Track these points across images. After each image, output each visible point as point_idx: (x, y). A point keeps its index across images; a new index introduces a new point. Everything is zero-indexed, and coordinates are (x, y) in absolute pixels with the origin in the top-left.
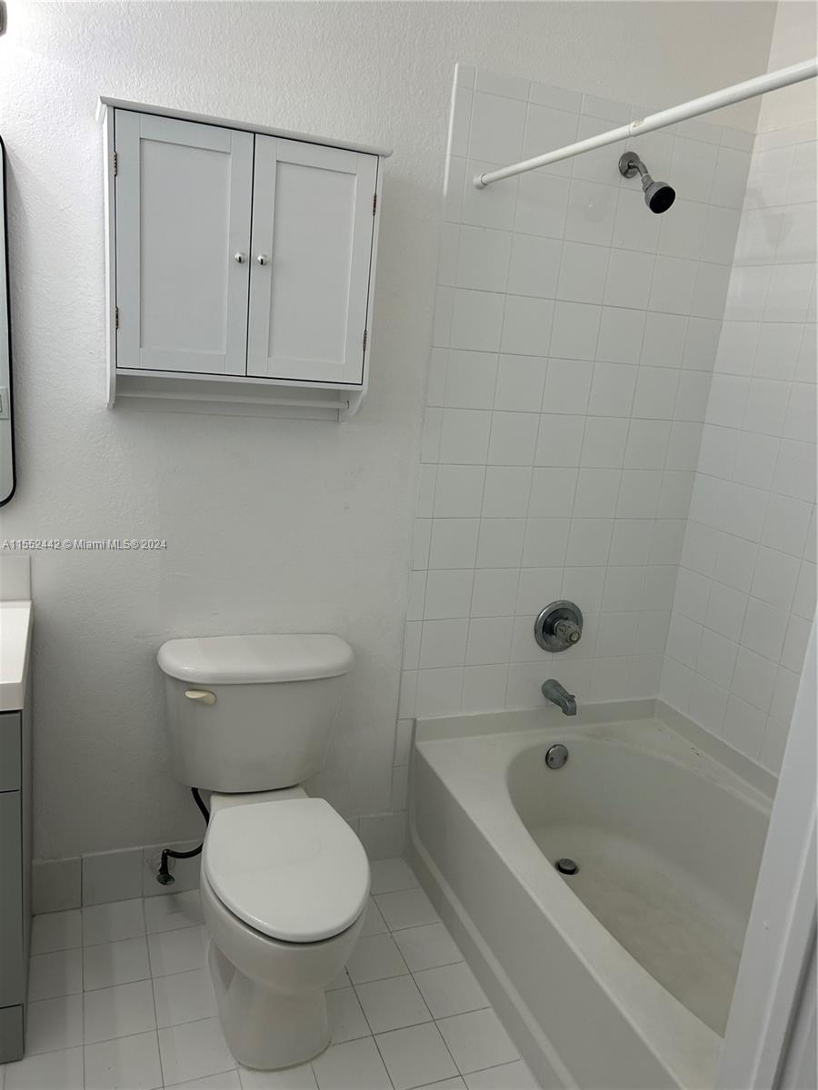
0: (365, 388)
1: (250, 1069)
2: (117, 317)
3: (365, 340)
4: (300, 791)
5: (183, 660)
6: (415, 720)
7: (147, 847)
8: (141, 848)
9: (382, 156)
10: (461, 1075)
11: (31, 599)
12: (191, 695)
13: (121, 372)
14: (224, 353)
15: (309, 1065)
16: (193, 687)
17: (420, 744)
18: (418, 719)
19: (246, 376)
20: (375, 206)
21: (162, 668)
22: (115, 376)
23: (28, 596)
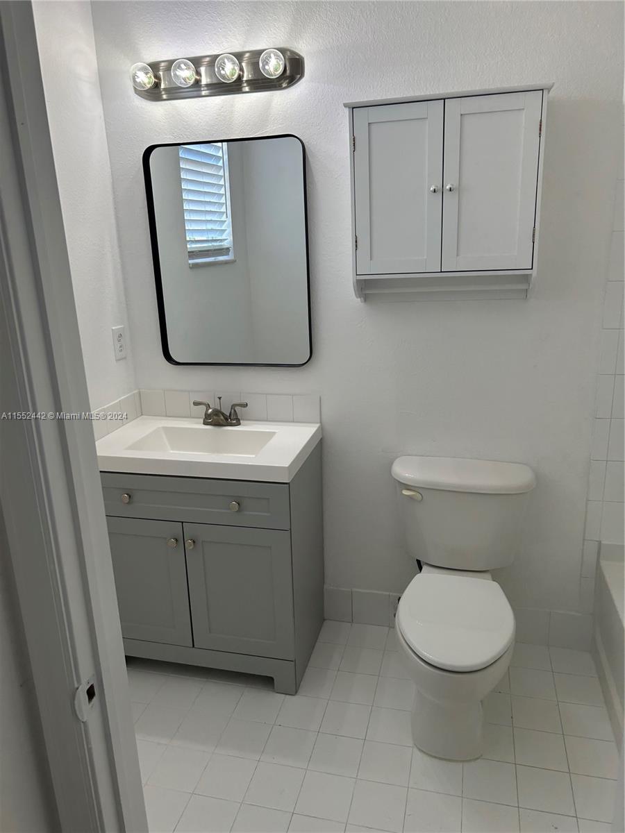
0: (534, 273)
1: (420, 750)
2: (356, 242)
3: (534, 235)
4: (488, 576)
5: (406, 470)
6: (600, 543)
7: (391, 594)
8: (388, 593)
9: (546, 89)
10: (576, 817)
11: (321, 422)
12: (406, 492)
13: (359, 277)
14: (425, 257)
15: (461, 764)
16: (408, 487)
17: (603, 563)
18: (602, 542)
19: (441, 272)
20: (540, 130)
21: (393, 475)
22: (355, 281)
23: (319, 421)
